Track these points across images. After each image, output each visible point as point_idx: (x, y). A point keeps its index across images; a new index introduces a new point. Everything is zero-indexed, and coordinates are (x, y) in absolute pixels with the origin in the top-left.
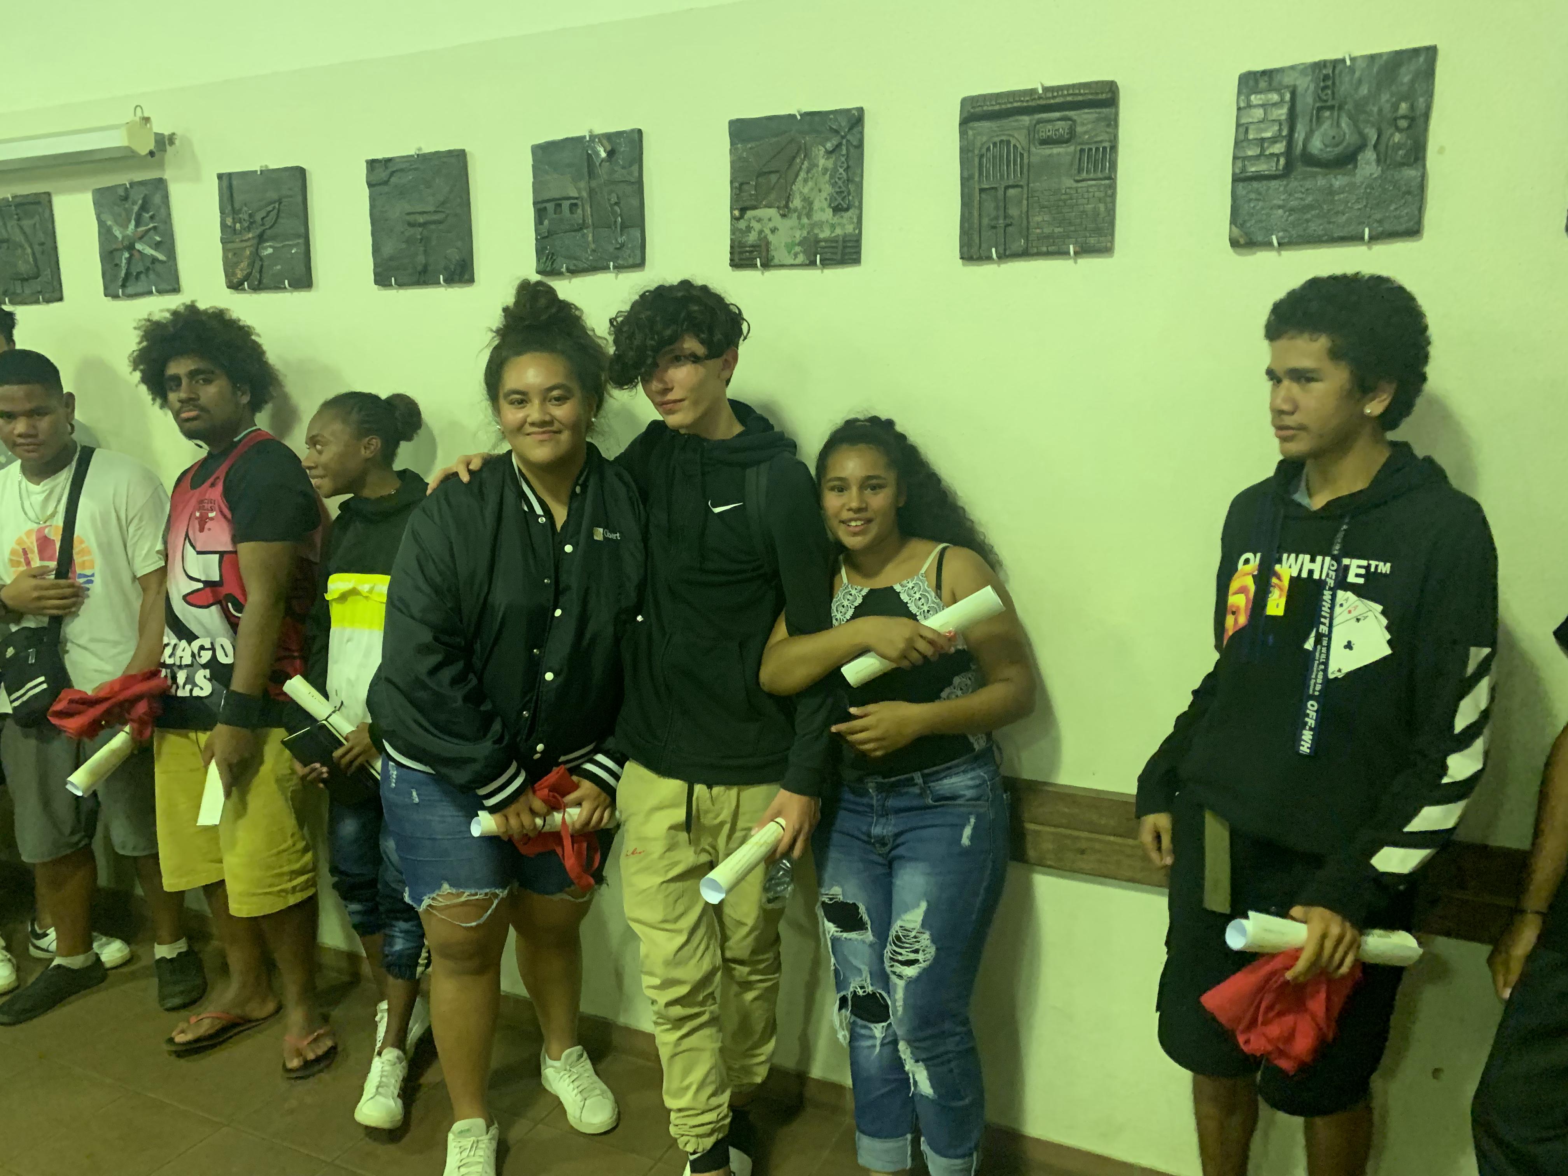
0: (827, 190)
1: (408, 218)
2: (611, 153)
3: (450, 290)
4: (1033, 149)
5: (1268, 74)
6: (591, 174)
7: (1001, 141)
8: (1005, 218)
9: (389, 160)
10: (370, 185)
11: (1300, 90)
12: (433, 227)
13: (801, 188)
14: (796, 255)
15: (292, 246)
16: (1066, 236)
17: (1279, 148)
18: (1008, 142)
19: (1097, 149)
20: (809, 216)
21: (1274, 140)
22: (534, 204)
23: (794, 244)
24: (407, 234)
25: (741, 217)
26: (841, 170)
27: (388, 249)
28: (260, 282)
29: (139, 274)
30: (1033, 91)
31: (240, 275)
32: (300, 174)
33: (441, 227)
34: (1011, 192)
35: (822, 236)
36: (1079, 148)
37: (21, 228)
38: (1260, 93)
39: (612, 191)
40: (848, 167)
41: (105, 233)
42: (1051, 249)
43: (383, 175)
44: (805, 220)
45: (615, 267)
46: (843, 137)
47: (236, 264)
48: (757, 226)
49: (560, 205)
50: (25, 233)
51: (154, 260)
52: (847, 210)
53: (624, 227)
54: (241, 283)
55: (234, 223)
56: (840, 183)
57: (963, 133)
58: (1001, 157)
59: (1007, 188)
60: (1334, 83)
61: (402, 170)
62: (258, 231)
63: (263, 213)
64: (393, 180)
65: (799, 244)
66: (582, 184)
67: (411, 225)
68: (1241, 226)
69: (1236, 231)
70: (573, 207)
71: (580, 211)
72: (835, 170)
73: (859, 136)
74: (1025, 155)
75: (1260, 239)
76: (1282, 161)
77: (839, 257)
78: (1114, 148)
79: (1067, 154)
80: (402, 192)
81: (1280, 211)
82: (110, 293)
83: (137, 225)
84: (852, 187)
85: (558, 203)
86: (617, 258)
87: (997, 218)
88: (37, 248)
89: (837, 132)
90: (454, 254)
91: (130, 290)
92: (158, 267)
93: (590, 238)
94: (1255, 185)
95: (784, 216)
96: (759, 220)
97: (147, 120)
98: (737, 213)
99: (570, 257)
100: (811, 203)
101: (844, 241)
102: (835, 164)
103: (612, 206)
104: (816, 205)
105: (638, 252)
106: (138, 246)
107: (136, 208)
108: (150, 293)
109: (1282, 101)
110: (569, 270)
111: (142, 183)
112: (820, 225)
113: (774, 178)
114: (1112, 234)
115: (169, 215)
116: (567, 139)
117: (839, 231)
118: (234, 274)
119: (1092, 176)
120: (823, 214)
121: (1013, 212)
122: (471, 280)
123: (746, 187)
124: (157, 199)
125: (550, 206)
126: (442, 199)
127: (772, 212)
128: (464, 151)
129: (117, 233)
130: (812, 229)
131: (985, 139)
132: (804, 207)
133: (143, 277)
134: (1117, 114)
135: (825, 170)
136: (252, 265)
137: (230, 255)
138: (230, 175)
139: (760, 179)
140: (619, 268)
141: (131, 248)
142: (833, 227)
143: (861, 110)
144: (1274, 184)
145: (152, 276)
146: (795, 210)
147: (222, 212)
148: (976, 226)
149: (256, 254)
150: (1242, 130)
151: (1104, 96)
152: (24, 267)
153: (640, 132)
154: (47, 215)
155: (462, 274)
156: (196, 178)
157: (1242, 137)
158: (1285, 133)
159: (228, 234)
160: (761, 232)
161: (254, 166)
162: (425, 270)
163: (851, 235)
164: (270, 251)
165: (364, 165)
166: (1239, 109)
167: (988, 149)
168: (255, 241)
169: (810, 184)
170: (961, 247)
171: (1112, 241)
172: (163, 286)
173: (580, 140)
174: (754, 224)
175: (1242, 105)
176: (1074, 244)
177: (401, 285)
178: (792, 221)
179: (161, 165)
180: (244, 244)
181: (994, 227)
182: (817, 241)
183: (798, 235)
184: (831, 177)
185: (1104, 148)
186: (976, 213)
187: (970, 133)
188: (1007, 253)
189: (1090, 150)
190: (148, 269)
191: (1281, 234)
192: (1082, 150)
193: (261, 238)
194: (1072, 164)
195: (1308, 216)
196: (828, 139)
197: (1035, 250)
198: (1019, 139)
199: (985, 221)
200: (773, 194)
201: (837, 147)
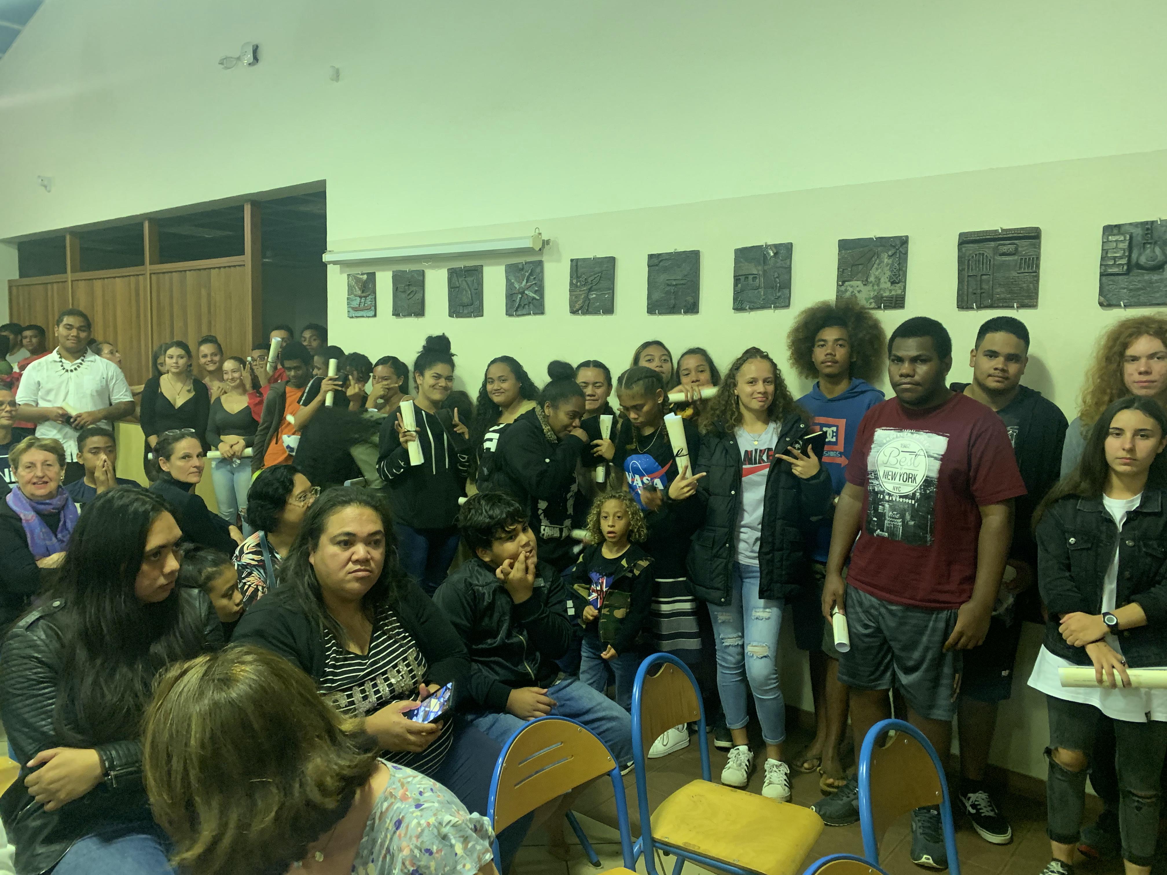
0: (888, 273)
1: (667, 282)
2: (776, 254)
3: (685, 316)
4: (996, 257)
5: (1118, 227)
6: (765, 263)
7: (980, 254)
8: (981, 289)
9: (660, 255)
10: (649, 266)
11: (1134, 235)
12: (680, 286)
13: (874, 273)
14: (871, 303)
15: (606, 294)
16: (1012, 300)
17: (1124, 261)
18: (983, 254)
19: (1029, 259)
20: (878, 285)
21: (1121, 258)
22: (734, 277)
23: (870, 299)
24: (666, 289)
25: (843, 285)
26: (896, 265)
27: (656, 296)
28: (587, 310)
29: (525, 305)
30: (996, 231)
31: (577, 307)
32: (612, 260)
33: (684, 286)
34: (984, 277)
35: (885, 295)
36: (1020, 258)
37: (466, 281)
38: (1114, 235)
39: (775, 272)
40: (899, 263)
41: (509, 285)
42: (1004, 305)
43: (656, 261)
44: (876, 287)
45: (774, 307)
46: (897, 249)
47: (576, 302)
49: (748, 278)
50: (468, 284)
52: (898, 283)
53: (779, 288)
54: (578, 311)
55: (577, 282)
56: (895, 271)
57: (959, 250)
58: (979, 261)
59: (982, 275)
60: (1152, 232)
61: (666, 259)
62: (589, 287)
63: (592, 278)
64: (661, 264)
65: (872, 298)
66: (760, 268)
67: (668, 285)
68: (1105, 297)
69: (1102, 299)
70: (754, 278)
71: (757, 280)
72: (893, 264)
73: (905, 249)
74: (992, 260)
75: (1114, 302)
76: (1125, 267)
77: (893, 305)
78: (1038, 258)
79: (1013, 260)
80: (666, 270)
81: (1125, 291)
82: (509, 314)
83: (527, 282)
84: (901, 273)
85: (746, 277)
86: (776, 303)
87: (976, 289)
88: (473, 291)
89: (894, 247)
90: (690, 299)
91: (519, 313)
92: (534, 301)
93: (762, 293)
94: (1112, 277)
95: (865, 285)
96: (852, 287)
97: (540, 234)
98: (840, 283)
99: (751, 302)
100: (879, 280)
101: (896, 298)
102: (893, 262)
103: (775, 278)
104: (882, 280)
105: (786, 300)
106: (526, 292)
107: (527, 274)
108: (529, 314)
109: (1125, 239)
110: (750, 308)
111: (531, 263)
112: (884, 290)
113: (861, 267)
114: (1037, 298)
115: (543, 277)
116: (753, 247)
117: (893, 293)
118: (574, 306)
119: (1026, 271)
120: (885, 284)
121: (985, 286)
122: (697, 312)
123: (846, 271)
124: (538, 270)
125: (742, 278)
126: (686, 273)
127: (859, 283)
128: (699, 251)
129: (517, 286)
130: (879, 292)
131: (971, 252)
132: (875, 281)
133: (527, 306)
134: (1040, 243)
135: (887, 265)
136: (584, 302)
137: (574, 297)
138: (577, 260)
139: (854, 268)
140: (776, 308)
141: (523, 293)
142: (891, 291)
143: (907, 237)
144: (1120, 277)
145: (531, 306)
146: (871, 282)
147: (571, 277)
148: (966, 293)
149: (587, 298)
150: (1104, 252)
151: (1033, 234)
152: (465, 300)
153: (791, 244)
154: (480, 276)
155: (694, 309)
156: (559, 260)
157: (1104, 255)
158: (1127, 254)
159: (573, 287)
160: (853, 292)
161: (590, 255)
162: (674, 307)
163: (900, 295)
164: (594, 296)
165: (647, 257)
166: (1103, 242)
167: (973, 257)
168: (587, 291)
169: (879, 270)
170: (957, 302)
171: (1037, 302)
172: (537, 311)
173: (760, 247)
174: (849, 288)
175: (1105, 240)
176: (1017, 303)
177: (660, 313)
178: (869, 287)
179: (542, 254)
180: (581, 293)
181: (975, 294)
182: (882, 297)
183: (872, 294)
184: (891, 268)
185: (1033, 258)
186: (966, 287)
187: (963, 249)
188: (982, 306)
189: (1026, 259)
190: (530, 303)
191: (1125, 301)
192: (1022, 259)
193: (590, 290)
194: (1016, 265)
195: (1139, 293)
196: (889, 250)
197: (996, 305)
198: (988, 253)
199: (970, 290)
200: (860, 275)
201: (894, 254)
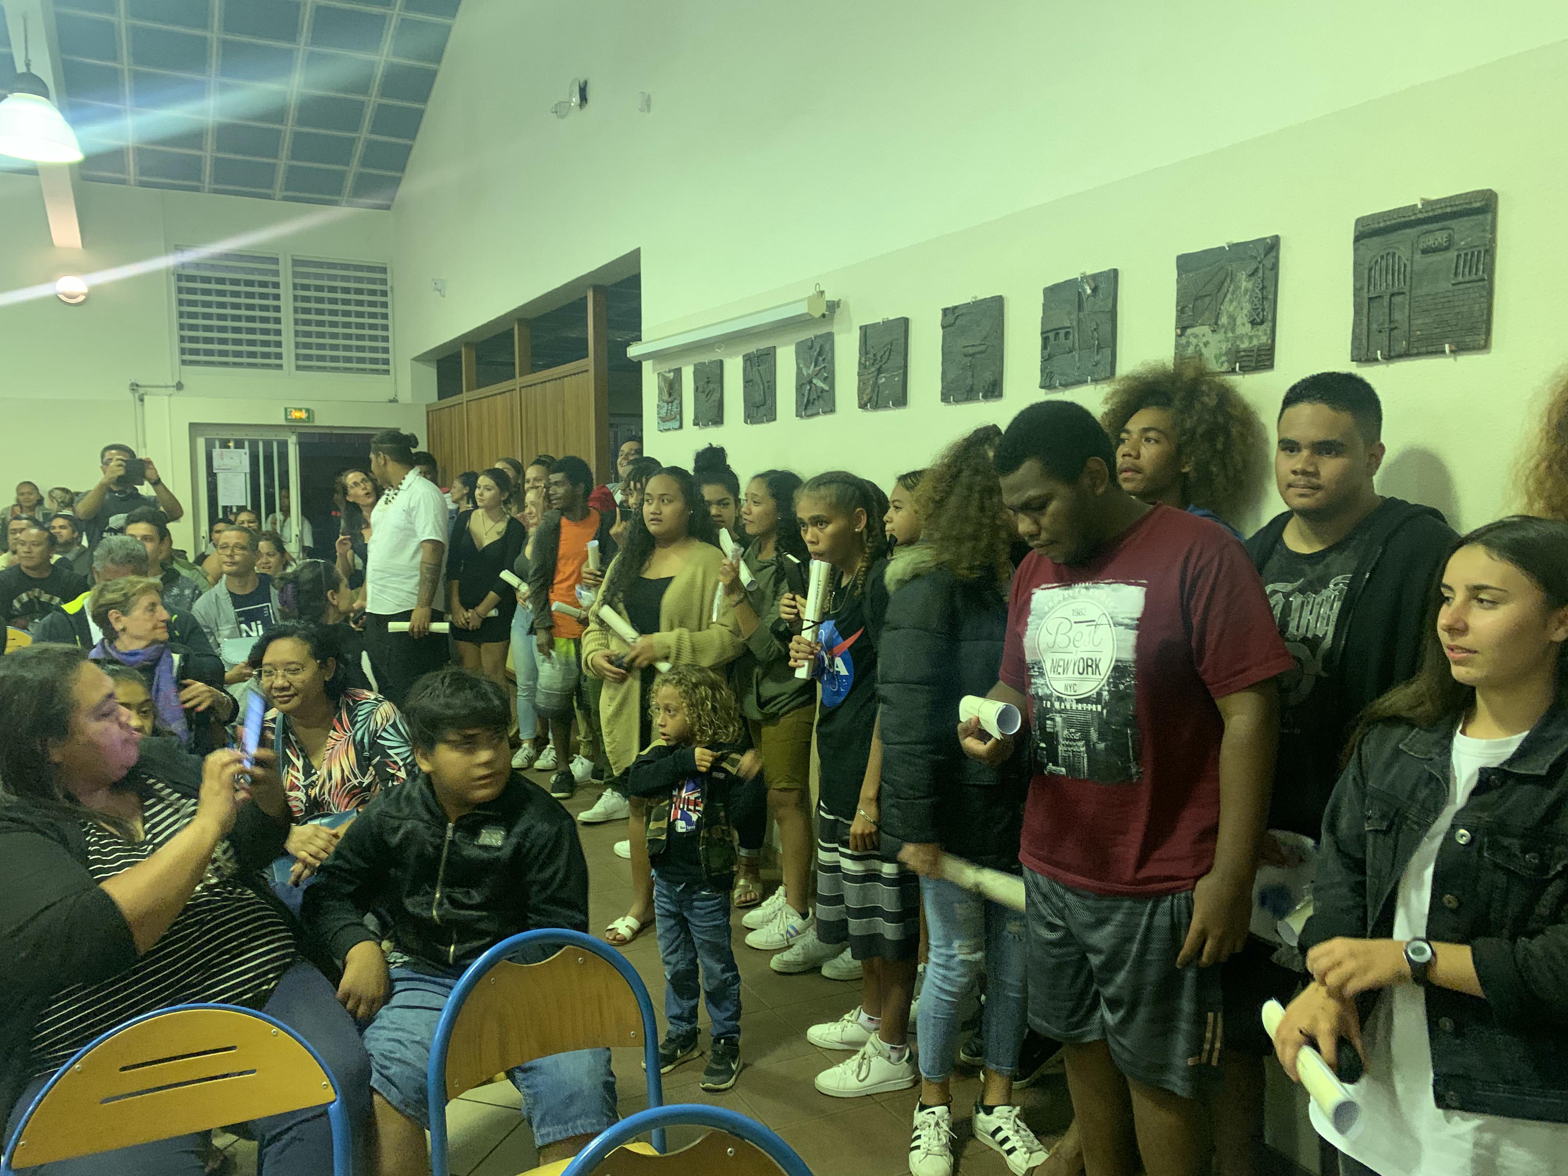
0: (1247, 307)
1: (964, 350)
2: (1095, 290)
3: (986, 404)
4: (1415, 259)
6: (1080, 308)
7: (1388, 254)
8: (1390, 322)
9: (956, 308)
10: (943, 327)
12: (978, 356)
13: (1228, 307)
14: (1222, 364)
15: (896, 375)
16: (1443, 337)
18: (1394, 254)
19: (1473, 253)
20: (1233, 330)
22: (1042, 333)
23: (1221, 355)
24: (962, 362)
25: (1183, 334)
26: (1257, 291)
27: (951, 376)
28: (877, 402)
29: (814, 400)
30: (1414, 207)
31: (866, 398)
32: (905, 321)
33: (983, 355)
34: (1398, 299)
35: (1242, 346)
36: (1456, 253)
37: (758, 371)
39: (1093, 320)
40: (1263, 288)
41: (799, 372)
42: (1430, 349)
43: (952, 319)
44: (1230, 335)
45: (1092, 381)
46: (1260, 263)
47: (865, 391)
48: (1193, 341)
49: (1059, 334)
50: (761, 375)
51: (823, 391)
52: (1264, 323)
53: (1099, 347)
54: (867, 404)
55: (866, 361)
56: (1256, 301)
57: (1356, 250)
58: (1387, 268)
59: (1392, 295)
61: (963, 314)
62: (878, 366)
63: (882, 353)
64: (958, 322)
65: (1226, 354)
66: (1074, 316)
67: (966, 355)
70: (1067, 334)
71: (1071, 337)
72: (1253, 291)
73: (1274, 260)
74: (1408, 264)
77: (1253, 364)
78: (1490, 251)
79: (1445, 260)
80: (962, 331)
82: (799, 414)
83: (815, 366)
85: (1057, 332)
86: (1095, 373)
87: (1382, 324)
88: (766, 386)
90: (988, 376)
91: (809, 412)
92: (825, 395)
93: (1077, 358)
95: (1214, 331)
96: (1196, 336)
97: (822, 292)
98: (1179, 331)
99: (1062, 374)
100: (1235, 320)
101: (1261, 350)
102: (1254, 286)
103: (1092, 331)
104: (1239, 321)
105: (1108, 368)
106: (815, 381)
107: (816, 354)
108: (818, 414)
110: (1061, 385)
111: (821, 336)
112: (1241, 338)
113: (1207, 300)
114: (1489, 332)
115: (833, 358)
116: (1066, 282)
117: (1255, 342)
118: (863, 398)
119: (1467, 278)
120: (1244, 329)
121: (1397, 316)
122: (1000, 395)
123: (1186, 310)
124: (827, 347)
125: (1051, 335)
126: (985, 334)
127: (1206, 329)
128: (1001, 297)
129: (805, 372)
130: (1235, 341)
131: (1374, 253)
132: (1229, 323)
133: (816, 402)
134: (1494, 220)
135: (1246, 290)
136: (873, 391)
137: (862, 384)
138: (866, 326)
139: (1196, 303)
140: (1095, 381)
141: (810, 382)
142: (1251, 338)
143: (1277, 238)
145: (821, 402)
146: (1223, 326)
147: (860, 354)
148: (1365, 332)
149: (876, 382)
152: (757, 398)
153: (1116, 271)
154: (773, 362)
155: (993, 392)
156: (849, 330)
159: (862, 369)
160: (1197, 345)
161: (879, 320)
162: (972, 389)
163: (1264, 345)
164: (883, 380)
165: (941, 313)
167: (1376, 262)
168: (876, 374)
169: (1235, 303)
170: (1353, 350)
171: (1489, 338)
172: (827, 409)
173: (1075, 281)
174: (1192, 339)
176: (1450, 343)
177: (957, 401)
178: (1220, 336)
179: (831, 323)
180: (870, 376)
181: (1380, 332)
182: (1238, 351)
183: (1224, 347)
184: (1251, 296)
185: (1479, 252)
186: (1365, 321)
187: (1363, 248)
188: (1392, 354)
189: (1465, 255)
190: (819, 397)
192: (1459, 256)
193: (879, 371)
194: (1449, 270)
196: (1247, 265)
197: (1415, 351)
198: (1404, 251)
200: (1207, 314)
201: (1256, 271)
